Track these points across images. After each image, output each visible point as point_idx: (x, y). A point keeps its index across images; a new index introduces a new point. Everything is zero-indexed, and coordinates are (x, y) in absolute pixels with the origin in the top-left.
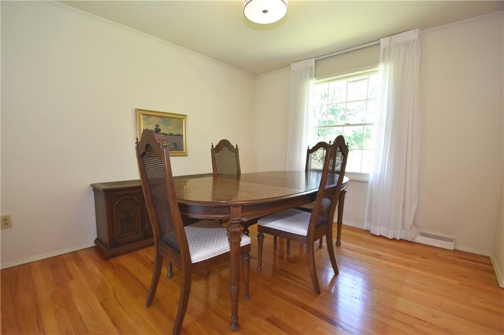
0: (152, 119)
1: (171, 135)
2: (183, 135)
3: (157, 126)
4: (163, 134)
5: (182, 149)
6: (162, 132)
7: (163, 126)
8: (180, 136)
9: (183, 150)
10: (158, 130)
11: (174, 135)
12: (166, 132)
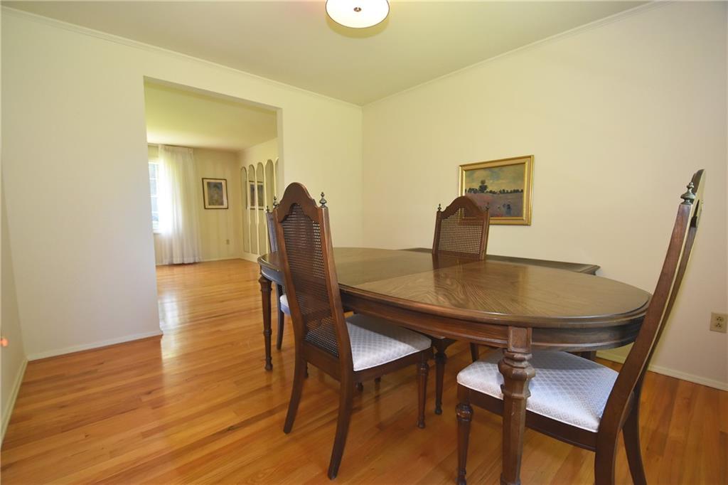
0: (477, 173)
1: (503, 192)
2: (522, 191)
3: (483, 182)
4: (491, 192)
5: (520, 214)
6: (488, 190)
7: (491, 181)
8: (519, 193)
9: (522, 216)
10: (483, 188)
11: (507, 192)
12: (495, 189)
